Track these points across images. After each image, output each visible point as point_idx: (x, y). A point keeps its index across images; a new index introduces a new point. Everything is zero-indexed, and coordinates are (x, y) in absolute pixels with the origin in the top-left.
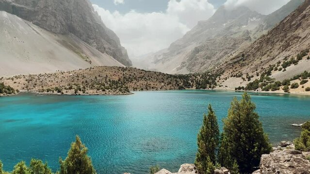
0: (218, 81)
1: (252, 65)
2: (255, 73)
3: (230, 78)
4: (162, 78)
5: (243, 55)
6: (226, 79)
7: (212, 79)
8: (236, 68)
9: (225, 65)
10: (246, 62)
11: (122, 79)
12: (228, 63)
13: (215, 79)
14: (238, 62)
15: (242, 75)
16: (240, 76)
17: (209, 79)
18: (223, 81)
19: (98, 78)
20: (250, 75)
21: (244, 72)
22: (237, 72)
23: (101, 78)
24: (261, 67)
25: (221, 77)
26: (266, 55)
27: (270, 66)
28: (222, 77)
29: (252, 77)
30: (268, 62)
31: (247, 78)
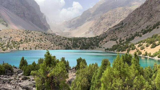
0: (101, 44)
1: (126, 31)
2: (126, 38)
3: (110, 41)
4: (56, 40)
5: (122, 24)
6: (106, 42)
7: (97, 41)
8: (116, 33)
9: (109, 31)
10: (123, 29)
11: (23, 40)
12: (111, 29)
13: (99, 42)
14: (118, 29)
15: (117, 39)
16: (115, 40)
17: (94, 42)
18: (104, 44)
19: (3, 39)
20: (122, 39)
21: (119, 37)
22: (115, 37)
23: (5, 39)
24: (131, 33)
25: (103, 40)
26: (136, 24)
27: (136, 32)
28: (105, 40)
29: (123, 40)
30: (136, 30)
31: (119, 41)
